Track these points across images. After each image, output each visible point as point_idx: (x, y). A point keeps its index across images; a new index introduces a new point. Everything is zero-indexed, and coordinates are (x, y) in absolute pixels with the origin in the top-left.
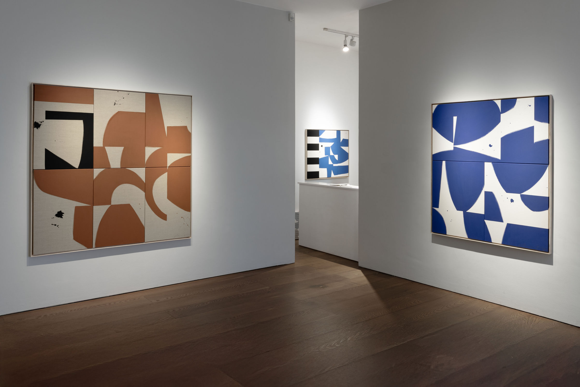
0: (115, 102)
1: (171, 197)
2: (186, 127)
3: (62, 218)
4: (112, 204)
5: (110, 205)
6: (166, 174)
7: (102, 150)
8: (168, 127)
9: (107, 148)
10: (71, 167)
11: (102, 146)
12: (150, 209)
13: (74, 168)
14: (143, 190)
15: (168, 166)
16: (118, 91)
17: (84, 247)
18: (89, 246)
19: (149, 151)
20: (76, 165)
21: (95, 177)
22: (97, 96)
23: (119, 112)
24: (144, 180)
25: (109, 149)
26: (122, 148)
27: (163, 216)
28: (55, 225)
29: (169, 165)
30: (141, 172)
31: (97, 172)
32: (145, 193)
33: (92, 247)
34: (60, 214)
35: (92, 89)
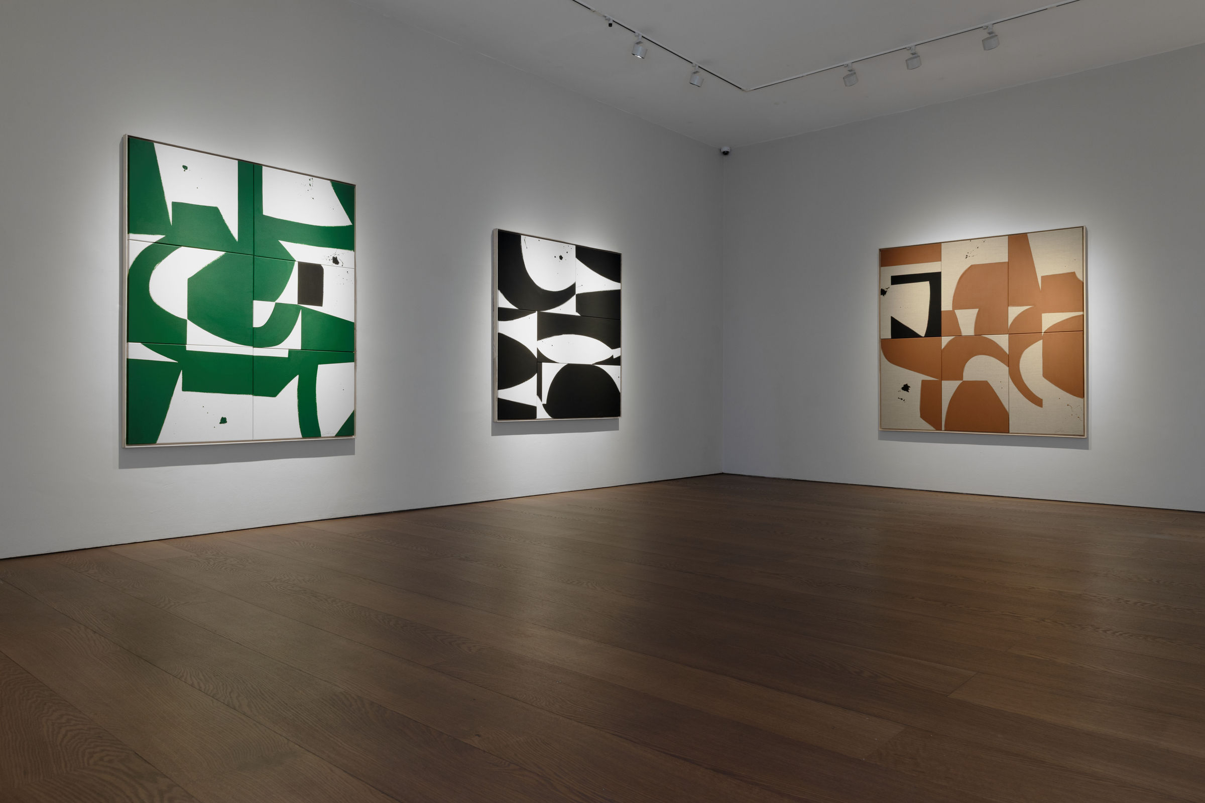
0: (967, 254)
1: (1049, 374)
2: (1074, 274)
3: (908, 392)
4: (964, 380)
5: (961, 381)
6: (1040, 343)
7: (952, 314)
8: (1042, 277)
9: (958, 312)
10: (915, 335)
11: (951, 309)
12: (1016, 390)
13: (920, 336)
14: (1005, 365)
15: (1043, 331)
16: (970, 240)
17: (933, 429)
18: (938, 427)
19: (1014, 312)
20: (922, 333)
21: (943, 347)
22: (944, 249)
23: (972, 266)
24: (1007, 351)
25: (958, 313)
26: (975, 311)
27: (1038, 402)
28: (902, 399)
29: (1046, 329)
30: (1002, 341)
31: (945, 340)
32: (1008, 368)
33: (941, 430)
34: (906, 388)
35: (939, 244)
